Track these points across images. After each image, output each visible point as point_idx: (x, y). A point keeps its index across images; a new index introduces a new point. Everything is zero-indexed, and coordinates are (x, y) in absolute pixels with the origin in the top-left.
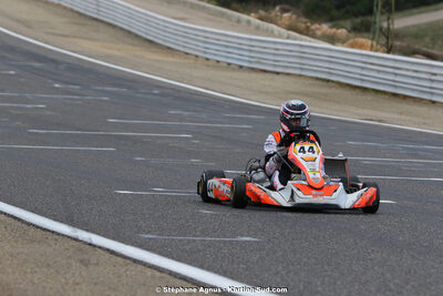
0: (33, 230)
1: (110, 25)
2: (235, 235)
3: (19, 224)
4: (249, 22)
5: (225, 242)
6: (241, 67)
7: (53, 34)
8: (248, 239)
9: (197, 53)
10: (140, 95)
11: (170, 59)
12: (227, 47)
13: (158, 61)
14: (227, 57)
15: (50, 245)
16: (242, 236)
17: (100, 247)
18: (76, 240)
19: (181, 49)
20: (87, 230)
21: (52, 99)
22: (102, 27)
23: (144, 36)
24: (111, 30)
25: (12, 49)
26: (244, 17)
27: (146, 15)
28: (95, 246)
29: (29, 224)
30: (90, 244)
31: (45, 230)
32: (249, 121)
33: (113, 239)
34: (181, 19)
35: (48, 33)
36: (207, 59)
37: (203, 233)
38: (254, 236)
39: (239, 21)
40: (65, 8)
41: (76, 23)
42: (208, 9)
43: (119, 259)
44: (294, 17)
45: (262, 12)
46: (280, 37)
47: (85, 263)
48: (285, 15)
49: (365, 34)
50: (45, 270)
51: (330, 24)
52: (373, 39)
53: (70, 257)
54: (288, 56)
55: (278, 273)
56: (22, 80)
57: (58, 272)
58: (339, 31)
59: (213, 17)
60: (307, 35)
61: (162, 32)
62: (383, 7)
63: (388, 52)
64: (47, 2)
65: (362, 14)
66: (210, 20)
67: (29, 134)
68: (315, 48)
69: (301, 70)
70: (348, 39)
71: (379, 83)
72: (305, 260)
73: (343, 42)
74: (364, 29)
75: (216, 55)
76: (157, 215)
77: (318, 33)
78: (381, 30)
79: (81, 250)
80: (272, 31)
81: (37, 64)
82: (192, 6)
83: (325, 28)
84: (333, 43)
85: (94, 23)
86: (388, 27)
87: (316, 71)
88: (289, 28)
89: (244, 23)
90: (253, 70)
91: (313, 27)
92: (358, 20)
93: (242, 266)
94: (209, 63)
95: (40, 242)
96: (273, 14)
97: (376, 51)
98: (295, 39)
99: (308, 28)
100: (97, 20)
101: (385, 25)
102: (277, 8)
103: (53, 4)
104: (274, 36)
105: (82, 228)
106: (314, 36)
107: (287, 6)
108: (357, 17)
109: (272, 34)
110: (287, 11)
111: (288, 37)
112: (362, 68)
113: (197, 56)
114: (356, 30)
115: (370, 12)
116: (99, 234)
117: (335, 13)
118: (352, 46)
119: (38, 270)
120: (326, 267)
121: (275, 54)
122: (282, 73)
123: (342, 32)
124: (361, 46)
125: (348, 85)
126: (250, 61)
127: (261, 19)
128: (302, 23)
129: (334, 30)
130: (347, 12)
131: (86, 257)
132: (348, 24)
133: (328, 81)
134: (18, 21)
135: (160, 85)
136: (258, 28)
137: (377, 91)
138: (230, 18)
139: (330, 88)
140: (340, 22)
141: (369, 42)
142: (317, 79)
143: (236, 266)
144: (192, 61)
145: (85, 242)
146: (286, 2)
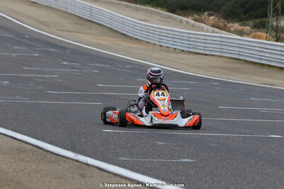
0: (50, 155)
1: (99, 24)
2: (179, 158)
3: (41, 151)
4: (187, 22)
5: (173, 162)
6: (183, 51)
7: (62, 30)
8: (188, 160)
9: (154, 42)
10: (118, 69)
11: (137, 46)
12: (174, 38)
13: (130, 47)
14: (174, 45)
15: (60, 165)
16: (184, 158)
17: (93, 166)
18: (77, 161)
19: (145, 40)
20: (84, 155)
21: (62, 71)
22: (93, 25)
23: (120, 31)
24: (100, 28)
25: (37, 40)
26: (185, 19)
27: (122, 18)
28: (89, 165)
29: (47, 151)
30: (87, 164)
31: (58, 155)
32: (189, 86)
33: (102, 160)
34: (145, 21)
35: (59, 30)
36: (161, 46)
37: (159, 156)
38: (192, 158)
39: (181, 22)
40: (70, 14)
41: (77, 24)
42: (162, 14)
43: (105, 174)
44: (217, 19)
45: (196, 16)
46: (207, 31)
47: (83, 176)
48: (211, 18)
49: (262, 30)
50: (58, 180)
51: (240, 24)
52: (267, 33)
53: (74, 172)
54: (213, 44)
55: (207, 182)
56: (43, 60)
57: (66, 182)
58: (246, 28)
59: (164, 19)
60: (225, 30)
61: (132, 29)
62: (274, 12)
63: (277, 41)
64: (58, 10)
65: (261, 17)
66: (162, 21)
67: (48, 93)
68: (230, 38)
69: (222, 52)
70: (251, 32)
71: (271, 61)
72: (224, 173)
73: (248, 34)
74: (261, 26)
75: (167, 43)
76: (129, 145)
77: (232, 29)
78: (272, 26)
79: (80, 168)
80: (203, 28)
81: (52, 50)
82: (152, 12)
83: (236, 26)
84: (241, 36)
85: (89, 23)
86: (277, 26)
87: (231, 53)
88: (214, 26)
89: (185, 23)
90: (190, 52)
91: (229, 25)
92: (258, 21)
93: (184, 177)
94: (162, 48)
95: (55, 162)
96: (203, 17)
97: (269, 40)
98: (217, 33)
99: (225, 25)
100: (90, 21)
101: (275, 24)
102: (206, 13)
103: (62, 11)
104: (204, 31)
105: (81, 154)
106: (229, 31)
107: (212, 12)
108: (257, 18)
109: (202, 29)
110: (212, 15)
111: (213, 32)
112: (261, 51)
113: (154, 44)
114: (256, 27)
115: (266, 16)
116: (92, 158)
117: (243, 16)
118: (254, 37)
119: (53, 180)
120: (238, 178)
121: (204, 43)
122: (209, 55)
123: (247, 28)
124: (260, 38)
125: (251, 62)
126: (188, 47)
127: (195, 20)
128: (222, 22)
129: (242, 27)
130: (251, 16)
131: (84, 172)
132: (251, 23)
133: (239, 60)
134: (40, 22)
135: (130, 63)
136: (193, 26)
137: (270, 66)
138: (175, 20)
139: (240, 63)
140: (247, 22)
141: (265, 35)
142: (232, 58)
143: (180, 178)
144: (151, 47)
145: (83, 163)
146: (212, 10)
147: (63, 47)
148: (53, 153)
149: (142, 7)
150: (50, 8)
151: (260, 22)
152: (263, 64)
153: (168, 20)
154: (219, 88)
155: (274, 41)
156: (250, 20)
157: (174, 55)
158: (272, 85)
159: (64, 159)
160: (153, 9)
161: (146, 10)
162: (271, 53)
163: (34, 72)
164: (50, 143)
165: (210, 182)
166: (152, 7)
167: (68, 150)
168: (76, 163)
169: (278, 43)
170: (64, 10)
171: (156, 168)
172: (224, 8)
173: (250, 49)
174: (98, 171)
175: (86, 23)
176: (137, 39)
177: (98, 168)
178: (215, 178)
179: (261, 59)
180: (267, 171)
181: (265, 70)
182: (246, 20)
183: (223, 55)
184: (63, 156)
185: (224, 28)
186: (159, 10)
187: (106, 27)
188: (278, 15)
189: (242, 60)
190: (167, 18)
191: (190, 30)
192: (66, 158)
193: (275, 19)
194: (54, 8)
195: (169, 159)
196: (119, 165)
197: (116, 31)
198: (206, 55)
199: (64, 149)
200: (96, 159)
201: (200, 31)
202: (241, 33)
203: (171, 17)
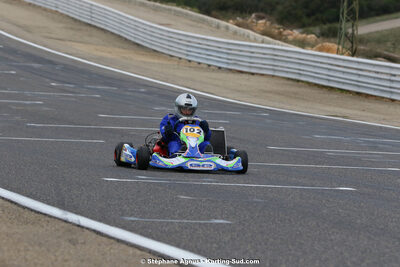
0: (27, 213)
1: (102, 29)
2: (209, 218)
3: (15, 207)
4: (227, 28)
5: (200, 224)
6: (220, 68)
7: (51, 38)
8: (221, 221)
9: (180, 56)
10: (128, 93)
11: (156, 61)
12: (207, 50)
13: (145, 62)
14: (207, 59)
15: (43, 227)
16: (216, 218)
17: (87, 229)
18: (66, 221)
19: (166, 52)
20: (76, 213)
21: (49, 96)
22: (94, 31)
23: (133, 39)
24: (103, 34)
26: (223, 23)
28: (83, 227)
29: (24, 207)
30: (79, 226)
31: (38, 213)
32: (226, 117)
33: (100, 221)
34: (168, 25)
35: (45, 37)
36: (190, 61)
37: (181, 216)
38: (227, 219)
39: (218, 27)
40: (62, 14)
41: (72, 29)
42: (192, 16)
43: (104, 239)
44: (268, 23)
45: (239, 19)
46: (255, 41)
47: (73, 242)
48: (260, 22)
49: (332, 40)
50: (37, 248)
51: (301, 30)
52: (339, 44)
53: (59, 237)
54: (262, 58)
55: (247, 251)
56: (22, 79)
57: (48, 250)
58: (309, 36)
59: (195, 23)
60: (280, 40)
61: (149, 37)
62: (348, 14)
63: (353, 55)
64: (45, 10)
65: (330, 21)
66: (191, 26)
67: (27, 127)
68: (287, 51)
69: (275, 70)
70: (316, 43)
71: (344, 83)
72: (271, 240)
73: (312, 46)
74: (331, 34)
75: (196, 57)
76: (140, 199)
77: (290, 38)
78: (346, 35)
79: (70, 231)
80: (248, 36)
81: (36, 65)
82: (177, 14)
83: (296, 33)
84: (303, 48)
85: (88, 28)
86: (353, 33)
87: (287, 72)
88: (264, 33)
89: (223, 29)
90: (230, 70)
91: (285, 33)
92: (326, 27)
93: (215, 245)
94: (191, 64)
95: (33, 223)
96: (250, 20)
97: (343, 54)
98: (269, 43)
99: (280, 33)
100: (90, 25)
101: (350, 31)
102: (253, 15)
103: (51, 11)
104: (250, 41)
105: (71, 211)
106: (286, 41)
107: (262, 14)
108: (325, 24)
109: (248, 38)
110: (262, 18)
111: (263, 42)
112: (329, 69)
113: (180, 58)
114: (324, 35)
115: (337, 19)
116: (87, 217)
117: (305, 20)
118: (320, 50)
119: (30, 248)
120: (290, 247)
121: (251, 57)
122: (257, 74)
123: (311, 37)
124: (328, 50)
125: (316, 85)
126: (228, 63)
127: (238, 25)
128: (276, 28)
129: (304, 35)
130: (317, 19)
131: (74, 237)
132: (317, 30)
133: (298, 81)
134: (19, 26)
135: (146, 84)
136: (235, 33)
137: (342, 90)
138: (209, 24)
139: (300, 87)
140: (311, 29)
141: (336, 46)
142: (289, 79)
143: (209, 245)
144: (176, 63)
145: (74, 224)
146: (262, 10)
147: (50, 62)
148: (32, 210)
149: (164, 6)
150: (34, 5)
151: (330, 29)
152: (332, 88)
153: (200, 25)
154: (268, 121)
155: (349, 55)
156: (315, 25)
157: (207, 74)
158: (343, 117)
159: (47, 218)
160: (179, 9)
161: (170, 10)
162: (344, 72)
163: (9, 96)
164: (28, 196)
165: (251, 251)
166: (178, 5)
167: (53, 205)
168: (63, 224)
169: (354, 59)
170: (54, 9)
171: (176, 232)
172: (280, 8)
173: (315, 67)
174: (94, 235)
175: (84, 28)
176: (155, 51)
177: (94, 231)
178: (259, 247)
179: (329, 80)
180: (333, 237)
181: (334, 96)
182: (310, 25)
183: (276, 74)
184: (45, 215)
185: (279, 37)
186: (187, 11)
187: (112, 33)
188: (354, 19)
189: (302, 81)
190: (198, 22)
191: (231, 39)
192: (50, 217)
193: (350, 24)
194: (40, 7)
195: (195, 219)
196: (124, 227)
197: (126, 39)
198: (253, 74)
199: (49, 204)
200: (92, 218)
201: (245, 40)
202: (302, 44)
203: (204, 21)
